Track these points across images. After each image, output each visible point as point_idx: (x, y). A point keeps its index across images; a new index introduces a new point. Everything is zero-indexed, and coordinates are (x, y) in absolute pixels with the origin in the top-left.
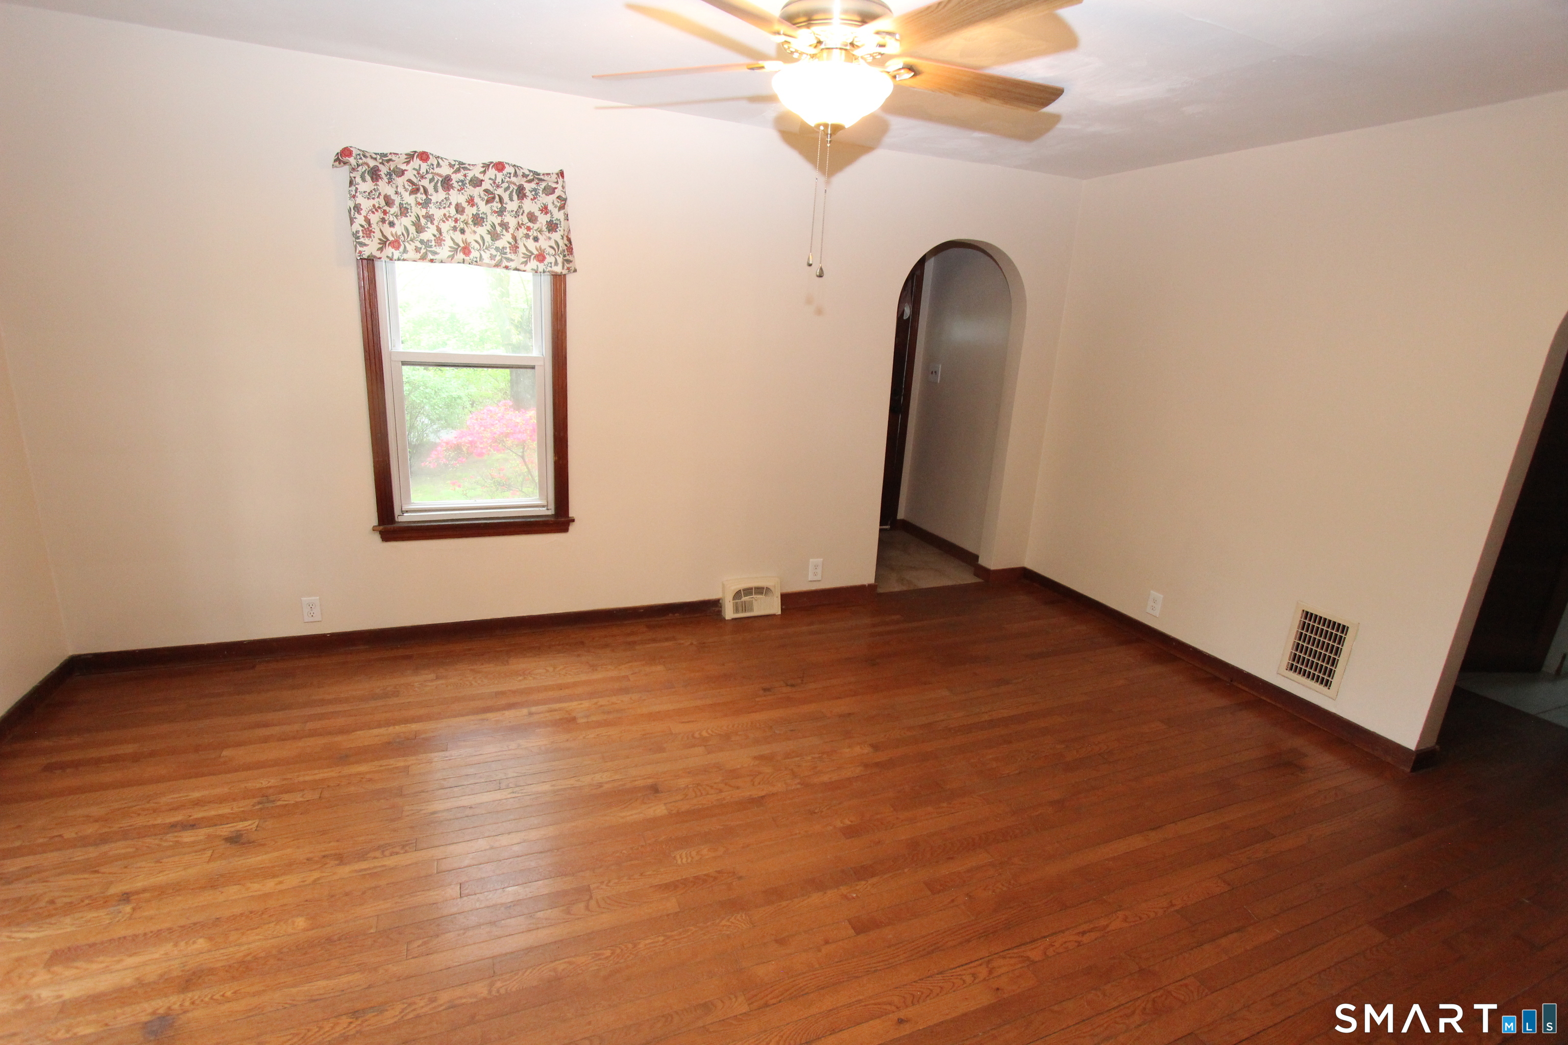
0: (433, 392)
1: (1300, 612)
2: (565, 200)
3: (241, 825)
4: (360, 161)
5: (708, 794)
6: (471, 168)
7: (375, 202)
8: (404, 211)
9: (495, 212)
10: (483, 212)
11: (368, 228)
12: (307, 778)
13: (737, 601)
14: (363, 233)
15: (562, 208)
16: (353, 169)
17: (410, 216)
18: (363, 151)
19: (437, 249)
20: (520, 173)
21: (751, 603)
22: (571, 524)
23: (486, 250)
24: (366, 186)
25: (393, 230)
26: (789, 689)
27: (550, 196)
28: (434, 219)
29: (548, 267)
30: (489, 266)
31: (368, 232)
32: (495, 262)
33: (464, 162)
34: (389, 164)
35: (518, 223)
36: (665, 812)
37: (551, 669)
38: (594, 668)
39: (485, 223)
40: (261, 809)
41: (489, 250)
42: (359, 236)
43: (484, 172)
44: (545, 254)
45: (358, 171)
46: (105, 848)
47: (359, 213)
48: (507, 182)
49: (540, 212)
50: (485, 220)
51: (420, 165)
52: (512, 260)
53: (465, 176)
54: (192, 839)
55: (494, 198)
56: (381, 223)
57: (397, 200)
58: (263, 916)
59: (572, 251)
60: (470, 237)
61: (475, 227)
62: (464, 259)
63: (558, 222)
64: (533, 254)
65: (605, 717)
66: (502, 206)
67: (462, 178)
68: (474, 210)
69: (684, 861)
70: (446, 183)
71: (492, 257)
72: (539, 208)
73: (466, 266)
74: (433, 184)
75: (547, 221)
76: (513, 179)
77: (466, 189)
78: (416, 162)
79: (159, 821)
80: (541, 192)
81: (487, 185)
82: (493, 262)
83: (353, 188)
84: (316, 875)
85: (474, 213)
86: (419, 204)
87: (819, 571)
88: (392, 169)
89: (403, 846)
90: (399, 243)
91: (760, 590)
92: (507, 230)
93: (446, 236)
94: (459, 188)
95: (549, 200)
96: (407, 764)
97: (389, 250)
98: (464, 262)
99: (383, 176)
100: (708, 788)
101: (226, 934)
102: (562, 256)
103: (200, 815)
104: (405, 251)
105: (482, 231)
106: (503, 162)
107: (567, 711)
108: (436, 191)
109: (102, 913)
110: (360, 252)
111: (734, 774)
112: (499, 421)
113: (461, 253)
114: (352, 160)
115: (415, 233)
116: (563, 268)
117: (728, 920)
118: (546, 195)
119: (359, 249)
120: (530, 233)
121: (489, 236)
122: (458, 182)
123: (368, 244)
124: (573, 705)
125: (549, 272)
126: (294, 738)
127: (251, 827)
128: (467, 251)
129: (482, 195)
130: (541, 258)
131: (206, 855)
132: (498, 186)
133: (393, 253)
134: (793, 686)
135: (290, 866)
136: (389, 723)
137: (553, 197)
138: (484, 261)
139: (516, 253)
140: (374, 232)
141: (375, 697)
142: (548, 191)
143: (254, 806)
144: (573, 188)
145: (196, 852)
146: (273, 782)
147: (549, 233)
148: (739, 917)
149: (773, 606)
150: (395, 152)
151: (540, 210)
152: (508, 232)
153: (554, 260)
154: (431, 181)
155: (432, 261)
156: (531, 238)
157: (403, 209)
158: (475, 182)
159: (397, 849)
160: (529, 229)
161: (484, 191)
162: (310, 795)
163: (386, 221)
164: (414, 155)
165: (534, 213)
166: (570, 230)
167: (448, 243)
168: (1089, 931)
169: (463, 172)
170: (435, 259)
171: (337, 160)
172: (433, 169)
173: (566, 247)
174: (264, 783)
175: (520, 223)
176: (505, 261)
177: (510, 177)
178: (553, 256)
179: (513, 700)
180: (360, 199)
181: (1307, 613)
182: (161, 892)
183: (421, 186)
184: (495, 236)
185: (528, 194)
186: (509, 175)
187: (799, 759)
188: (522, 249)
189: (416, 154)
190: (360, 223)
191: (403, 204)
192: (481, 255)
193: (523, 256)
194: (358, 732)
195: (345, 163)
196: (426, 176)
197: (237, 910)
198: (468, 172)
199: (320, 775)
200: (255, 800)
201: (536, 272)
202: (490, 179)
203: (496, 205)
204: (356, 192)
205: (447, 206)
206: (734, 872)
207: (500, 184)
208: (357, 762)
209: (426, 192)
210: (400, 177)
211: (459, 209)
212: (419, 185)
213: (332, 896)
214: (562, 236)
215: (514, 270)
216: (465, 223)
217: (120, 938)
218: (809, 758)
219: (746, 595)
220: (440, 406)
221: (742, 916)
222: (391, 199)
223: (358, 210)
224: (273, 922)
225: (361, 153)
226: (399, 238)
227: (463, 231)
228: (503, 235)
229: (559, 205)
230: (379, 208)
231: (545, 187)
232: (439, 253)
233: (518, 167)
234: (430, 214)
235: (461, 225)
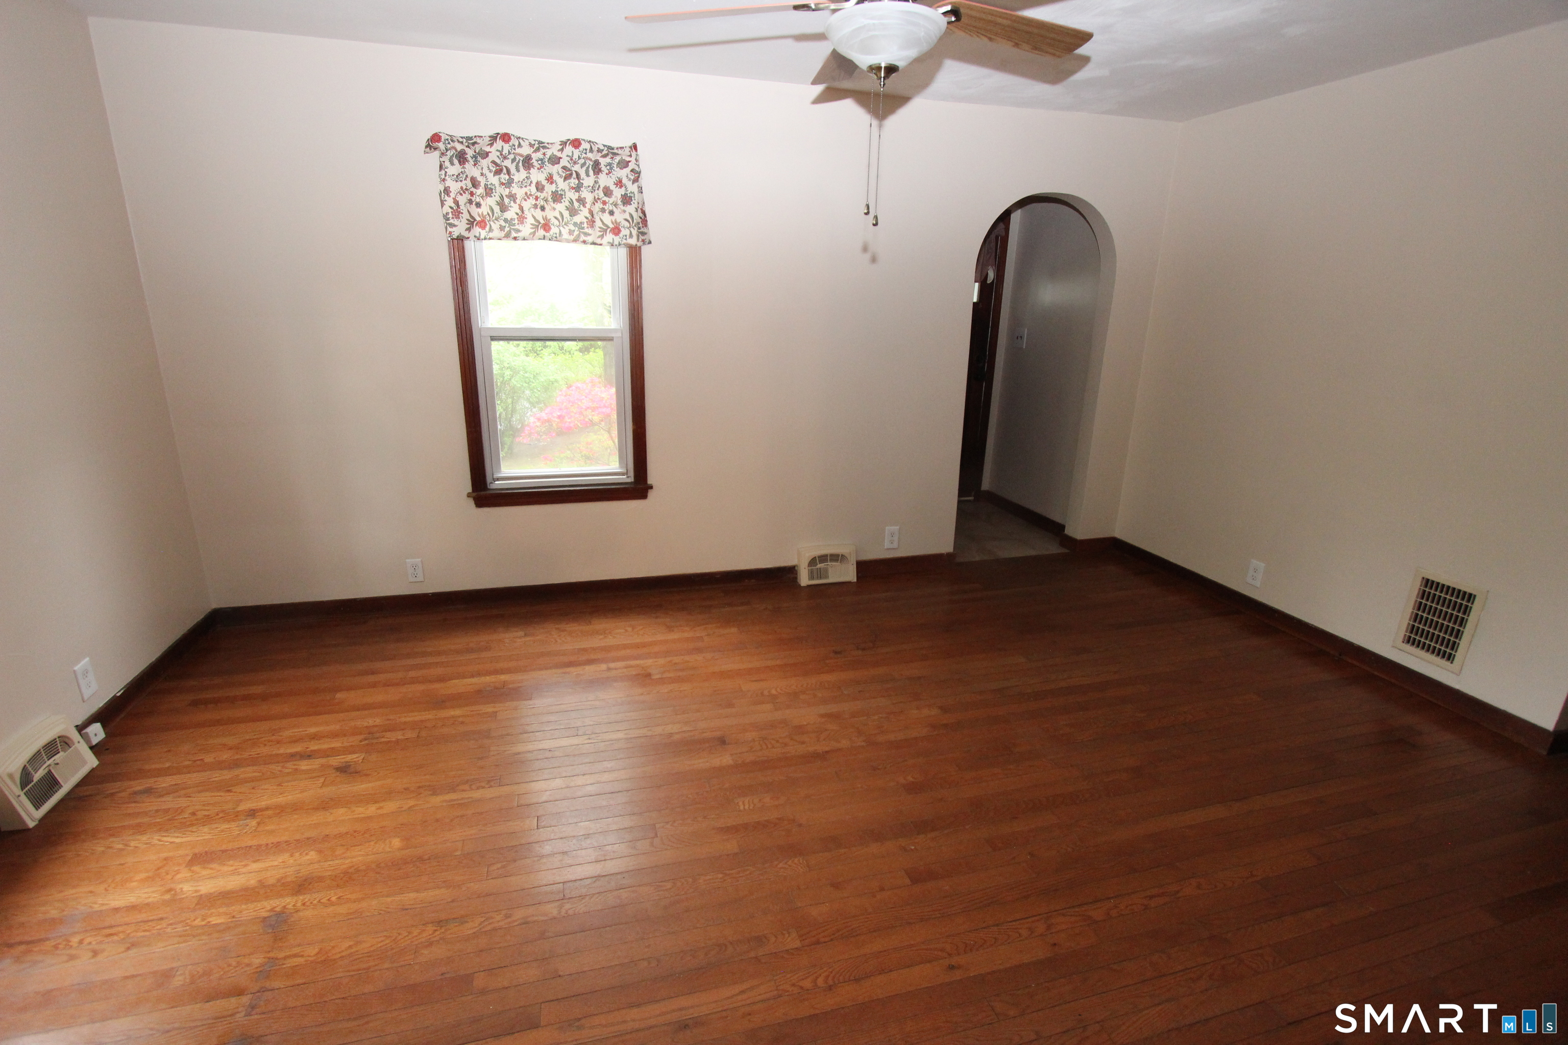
0: (532, 376)
1: (1420, 579)
2: (639, 173)
3: (349, 758)
4: (449, 146)
5: (773, 747)
6: (550, 146)
7: (463, 184)
8: (489, 191)
9: (573, 188)
10: (562, 189)
11: (457, 210)
12: (408, 719)
13: (812, 568)
14: (453, 215)
15: (636, 180)
16: (443, 154)
17: (495, 196)
18: (451, 136)
19: (520, 227)
20: (595, 148)
21: (826, 570)
22: (649, 490)
23: (565, 226)
24: (455, 169)
25: (480, 211)
26: (860, 652)
27: (624, 169)
28: (517, 198)
29: (624, 240)
30: (568, 241)
31: (457, 213)
32: (573, 237)
33: (543, 141)
34: (474, 147)
35: (595, 197)
36: (731, 762)
37: (630, 629)
38: (670, 629)
39: (564, 199)
40: (367, 745)
41: (568, 226)
42: (449, 218)
43: (562, 150)
44: (620, 227)
45: (447, 155)
46: (236, 772)
47: (448, 195)
48: (584, 158)
49: (615, 186)
50: (563, 196)
51: (502, 147)
52: (590, 235)
53: (544, 154)
54: (308, 767)
55: (571, 175)
56: (468, 204)
57: (482, 180)
58: (366, 835)
59: (646, 224)
60: (550, 214)
61: (554, 203)
62: (544, 236)
63: (632, 195)
64: (609, 227)
65: (680, 674)
66: (579, 182)
67: (542, 157)
68: (553, 188)
69: (747, 807)
70: (527, 162)
71: (571, 232)
72: (614, 182)
73: (546, 242)
74: (515, 164)
75: (622, 195)
76: (589, 155)
77: (545, 167)
78: (499, 144)
79: (282, 751)
80: (615, 166)
81: (564, 162)
82: (572, 238)
83: (443, 172)
84: (411, 803)
85: (554, 191)
86: (502, 184)
87: (896, 538)
88: (477, 152)
89: (489, 782)
90: (485, 223)
91: (835, 558)
92: (584, 206)
93: (527, 214)
94: (539, 166)
95: (624, 173)
96: (495, 710)
97: (477, 230)
98: (544, 239)
99: (470, 159)
100: (773, 742)
101: (334, 849)
102: (636, 229)
103: (316, 748)
104: (491, 230)
105: (561, 207)
106: (579, 139)
107: (643, 668)
108: (518, 171)
109: (233, 825)
110: (450, 233)
111: (800, 729)
112: (586, 397)
113: (542, 230)
114: (441, 145)
115: (500, 212)
116: (638, 240)
117: (786, 863)
118: (621, 169)
119: (449, 229)
120: (606, 207)
121: (568, 212)
122: (538, 161)
123: (457, 224)
124: (649, 662)
125: (624, 244)
126: (397, 684)
127: (357, 759)
128: (547, 228)
129: (561, 173)
130: (616, 231)
131: (319, 782)
132: (575, 163)
133: (480, 233)
134: (864, 649)
135: (390, 794)
136: (479, 674)
137: (627, 171)
138: (563, 237)
139: (593, 227)
140: (462, 213)
141: (470, 651)
142: (622, 164)
143: (361, 741)
144: (646, 160)
145: (311, 778)
146: (378, 721)
147: (624, 206)
148: (796, 860)
149: (849, 574)
150: (479, 135)
151: (615, 184)
152: (586, 207)
153: (629, 231)
154: (513, 160)
155: (515, 238)
156: (607, 212)
157: (487, 191)
158: (553, 160)
159: (483, 784)
160: (604, 203)
161: (562, 168)
162: (410, 734)
163: (473, 202)
164: (496, 137)
165: (609, 187)
166: (644, 203)
167: (530, 220)
168: (1158, 896)
169: (542, 151)
170: (519, 237)
171: (428, 146)
172: (515, 149)
173: (641, 220)
174: (370, 722)
175: (596, 198)
176: (582, 235)
177: (586, 153)
178: (628, 228)
179: (593, 656)
180: (449, 183)
181: (1428, 580)
182: (281, 811)
183: (504, 168)
184: (573, 212)
185: (603, 168)
186: (585, 151)
187: (865, 718)
188: (598, 224)
189: (499, 136)
190: (450, 205)
191: (487, 185)
192: (560, 231)
193: (599, 229)
194: (454, 681)
195: (435, 149)
196: (508, 157)
197: (343, 830)
198: (547, 150)
199: (416, 717)
200: (362, 737)
201: (612, 245)
202: (567, 156)
203: (573, 182)
204: (445, 176)
205: (528, 185)
206: (794, 820)
207: (577, 160)
208: (452, 707)
209: (508, 172)
210: (485, 158)
211: (540, 187)
212: (502, 166)
213: (425, 822)
214: (636, 209)
215: (591, 244)
216: (545, 201)
217: (246, 847)
218: (876, 717)
219: (821, 562)
220: (539, 389)
221: (799, 860)
222: (477, 181)
223: (447, 192)
224: (373, 841)
225: (449, 138)
226: (485, 218)
227: (543, 209)
228: (580, 210)
229: (632, 178)
230: (466, 189)
231: (619, 161)
232: (522, 231)
233: (593, 142)
234: (513, 193)
235: (541, 202)
